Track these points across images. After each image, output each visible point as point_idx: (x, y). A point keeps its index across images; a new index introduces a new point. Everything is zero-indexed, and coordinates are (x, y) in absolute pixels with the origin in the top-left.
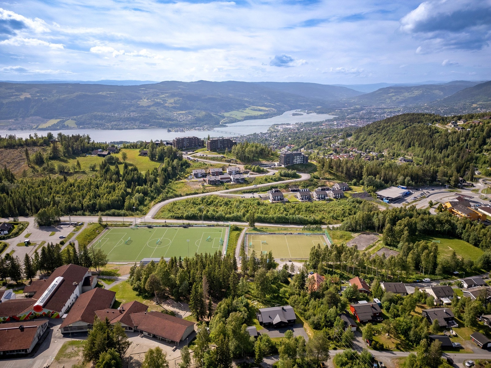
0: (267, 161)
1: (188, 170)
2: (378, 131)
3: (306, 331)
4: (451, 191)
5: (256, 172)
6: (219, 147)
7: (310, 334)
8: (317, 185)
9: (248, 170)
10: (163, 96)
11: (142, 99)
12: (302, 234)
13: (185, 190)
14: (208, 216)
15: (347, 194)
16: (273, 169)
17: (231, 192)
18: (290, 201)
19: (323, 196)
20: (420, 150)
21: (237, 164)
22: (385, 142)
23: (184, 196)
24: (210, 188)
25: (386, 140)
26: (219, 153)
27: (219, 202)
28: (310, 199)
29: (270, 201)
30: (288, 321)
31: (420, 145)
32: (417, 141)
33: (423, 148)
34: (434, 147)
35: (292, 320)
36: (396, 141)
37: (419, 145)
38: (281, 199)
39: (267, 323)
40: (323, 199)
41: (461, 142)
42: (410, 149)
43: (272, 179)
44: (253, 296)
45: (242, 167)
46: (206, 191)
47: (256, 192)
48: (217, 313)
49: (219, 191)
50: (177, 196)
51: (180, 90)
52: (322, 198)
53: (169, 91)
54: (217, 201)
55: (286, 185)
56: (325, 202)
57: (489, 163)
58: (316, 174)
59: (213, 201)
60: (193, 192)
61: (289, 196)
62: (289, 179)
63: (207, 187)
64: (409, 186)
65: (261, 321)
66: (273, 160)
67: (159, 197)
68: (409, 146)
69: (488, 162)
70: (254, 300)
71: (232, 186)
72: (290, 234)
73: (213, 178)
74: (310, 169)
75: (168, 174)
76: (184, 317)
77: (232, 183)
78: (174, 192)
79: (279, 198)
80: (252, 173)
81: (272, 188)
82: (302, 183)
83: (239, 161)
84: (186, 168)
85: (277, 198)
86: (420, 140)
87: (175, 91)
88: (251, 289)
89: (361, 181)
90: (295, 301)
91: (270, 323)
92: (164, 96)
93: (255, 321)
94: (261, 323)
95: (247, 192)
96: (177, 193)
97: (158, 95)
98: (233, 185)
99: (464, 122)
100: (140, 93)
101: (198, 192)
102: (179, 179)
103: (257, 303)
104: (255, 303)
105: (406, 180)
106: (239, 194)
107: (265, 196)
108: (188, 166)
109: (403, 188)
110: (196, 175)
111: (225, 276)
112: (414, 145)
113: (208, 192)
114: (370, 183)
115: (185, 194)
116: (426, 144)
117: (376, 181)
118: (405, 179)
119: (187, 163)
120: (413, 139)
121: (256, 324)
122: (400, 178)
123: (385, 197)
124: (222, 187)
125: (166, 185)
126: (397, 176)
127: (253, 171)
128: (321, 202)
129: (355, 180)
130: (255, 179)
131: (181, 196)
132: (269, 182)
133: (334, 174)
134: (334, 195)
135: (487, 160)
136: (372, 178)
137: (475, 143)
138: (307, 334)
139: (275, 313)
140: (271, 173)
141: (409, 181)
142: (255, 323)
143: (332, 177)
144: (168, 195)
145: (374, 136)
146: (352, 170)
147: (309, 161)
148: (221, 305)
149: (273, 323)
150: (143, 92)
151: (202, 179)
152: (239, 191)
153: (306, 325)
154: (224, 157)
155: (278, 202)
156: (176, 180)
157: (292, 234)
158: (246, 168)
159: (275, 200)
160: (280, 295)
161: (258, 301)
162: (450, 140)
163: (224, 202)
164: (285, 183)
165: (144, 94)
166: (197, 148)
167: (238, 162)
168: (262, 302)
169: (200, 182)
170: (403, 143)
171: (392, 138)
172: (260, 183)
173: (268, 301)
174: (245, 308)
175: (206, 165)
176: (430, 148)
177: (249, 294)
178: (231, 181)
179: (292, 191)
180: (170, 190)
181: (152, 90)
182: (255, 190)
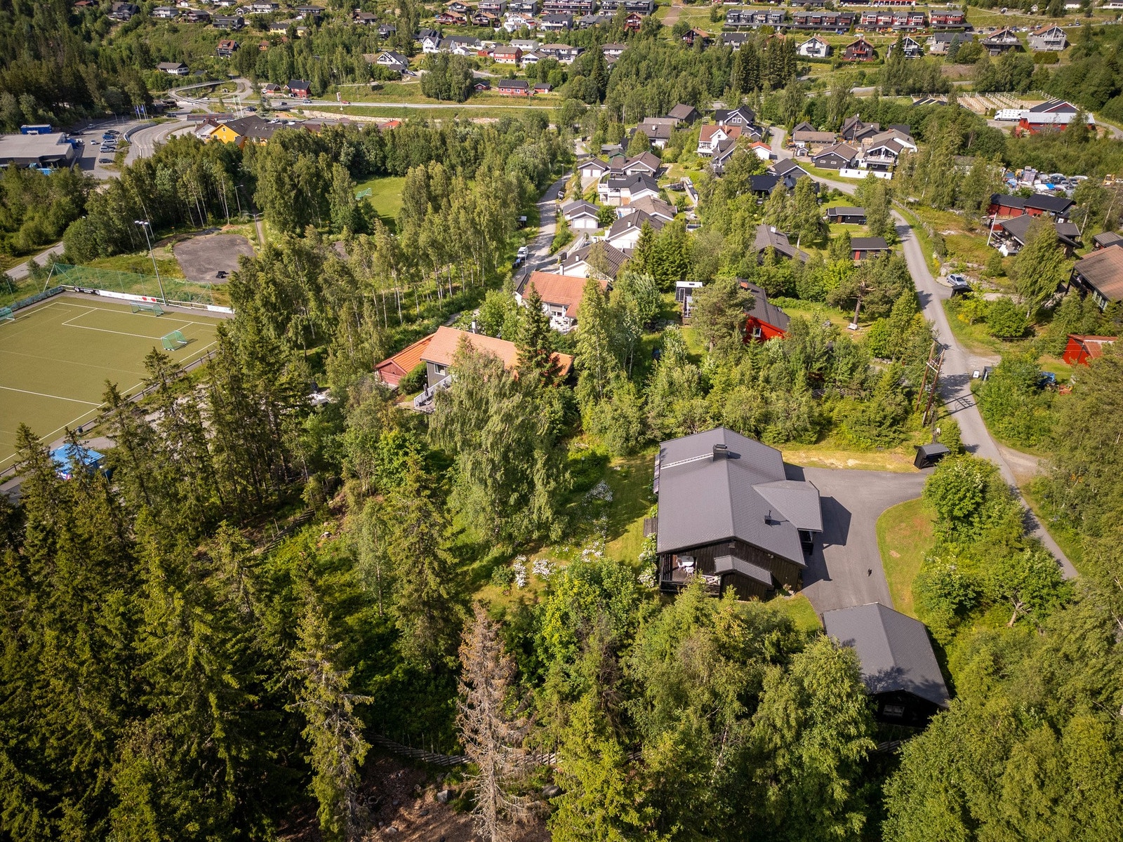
4: (156, 122)
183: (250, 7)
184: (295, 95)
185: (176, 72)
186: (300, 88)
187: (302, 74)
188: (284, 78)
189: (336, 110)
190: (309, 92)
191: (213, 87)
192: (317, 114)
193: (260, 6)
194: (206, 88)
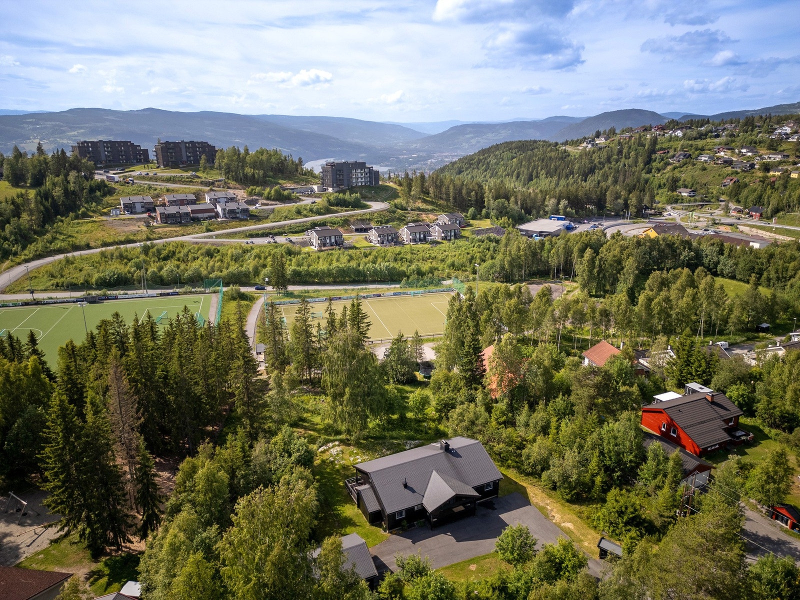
0: (295, 183)
1: (109, 199)
2: (472, 167)
3: (547, 516)
4: (634, 223)
5: (273, 200)
6: (185, 159)
7: (569, 525)
8: (404, 220)
9: (254, 197)
10: (73, 133)
11: (30, 139)
12: (404, 293)
13: (101, 235)
14: (161, 277)
15: (466, 232)
16: (309, 196)
17: (217, 236)
18: (357, 246)
19: (422, 236)
20: (551, 182)
21: (229, 188)
22: (487, 181)
23: (96, 247)
24: (167, 229)
25: (488, 176)
26: (186, 171)
27: (190, 251)
28: (396, 240)
29: (314, 248)
30: (478, 489)
31: (549, 174)
32: (542, 169)
33: (555, 178)
34: (572, 173)
35: (488, 485)
36: (506, 176)
37: (546, 174)
38: (337, 243)
39: (400, 512)
40: (424, 240)
41: (614, 163)
42: (532, 183)
43: (311, 210)
44: (318, 431)
45: (241, 194)
46: (155, 236)
47: (280, 234)
48: (177, 510)
49: (189, 234)
50: (76, 248)
51: (108, 123)
52: (420, 240)
53: (87, 125)
54: (186, 250)
55: (344, 221)
56: (427, 246)
57: (667, 186)
58: (397, 201)
59: (174, 253)
60: (123, 239)
61: (352, 238)
62: (346, 211)
63: (159, 227)
64: (567, 216)
65: (372, 506)
66: (307, 182)
67: (26, 252)
68: (531, 179)
69: (665, 185)
70: (328, 441)
71: (222, 226)
72: (374, 296)
73: (173, 210)
74: (384, 195)
75: (55, 204)
76: (26, 553)
77: (219, 220)
78: (70, 239)
79: (333, 240)
80: (265, 202)
81: (314, 225)
82: (376, 215)
83: (232, 183)
84: (104, 195)
85: (328, 241)
86: (547, 166)
87: (99, 124)
88: (308, 411)
89: (484, 211)
90: (473, 423)
91: (410, 511)
92: (75, 133)
93: (349, 511)
94: (376, 518)
95: (257, 236)
96: (77, 242)
97: (64, 132)
98: (222, 222)
99: (606, 140)
100: (24, 127)
101: (135, 238)
102: (85, 215)
103: (339, 449)
104: (334, 451)
105: (561, 206)
106: (239, 238)
107: (301, 240)
108: (111, 192)
109: (559, 219)
110: (130, 208)
111: (212, 376)
112: (537, 177)
113: (161, 238)
114: (502, 212)
115: (100, 243)
116: (558, 171)
117: (513, 210)
118: (558, 203)
119: (106, 186)
120: (535, 167)
121: (354, 524)
122: (551, 203)
123: (535, 232)
124: (197, 228)
125: (47, 226)
126: (545, 199)
127: (268, 198)
128: (420, 246)
129: (471, 210)
130: (273, 211)
131: (88, 247)
132: (306, 216)
133: (432, 203)
134: (443, 232)
135: (662, 182)
136: (503, 204)
137: (636, 162)
138: (558, 525)
139: (424, 467)
140: (307, 201)
141: (566, 208)
142: (348, 522)
143: (430, 207)
144: (53, 247)
145: (467, 175)
146: (464, 191)
147: (380, 183)
148: (194, 469)
149: (423, 510)
150: (31, 127)
151: (145, 215)
152: (240, 232)
153: (536, 493)
154: (199, 177)
155: (333, 250)
156: (77, 217)
157: (379, 296)
158: (250, 194)
159: (325, 245)
160: (410, 415)
161: (342, 442)
162: (596, 161)
163: (203, 251)
164: (341, 217)
165: (34, 130)
166: (133, 165)
167: (231, 185)
168: (358, 444)
169: (140, 220)
170: (518, 177)
171: (496, 173)
172: (286, 218)
173: (376, 438)
174: (301, 469)
175: (155, 190)
176: (567, 176)
177: (305, 428)
178: (217, 215)
179: (357, 230)
180: (58, 236)
181: (49, 124)
182: (276, 231)
183: (766, 157)
184: (751, 216)
185: (686, 194)
186: (756, 212)
187: (765, 203)
188: (751, 204)
189: (770, 230)
190: (761, 215)
191: (702, 206)
192: (754, 230)
193: (774, 156)
194: (698, 206)
